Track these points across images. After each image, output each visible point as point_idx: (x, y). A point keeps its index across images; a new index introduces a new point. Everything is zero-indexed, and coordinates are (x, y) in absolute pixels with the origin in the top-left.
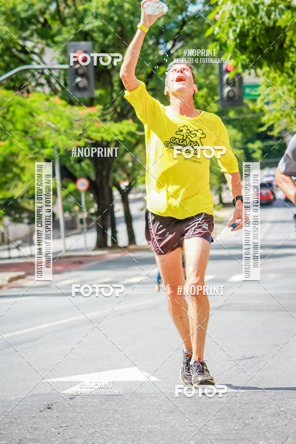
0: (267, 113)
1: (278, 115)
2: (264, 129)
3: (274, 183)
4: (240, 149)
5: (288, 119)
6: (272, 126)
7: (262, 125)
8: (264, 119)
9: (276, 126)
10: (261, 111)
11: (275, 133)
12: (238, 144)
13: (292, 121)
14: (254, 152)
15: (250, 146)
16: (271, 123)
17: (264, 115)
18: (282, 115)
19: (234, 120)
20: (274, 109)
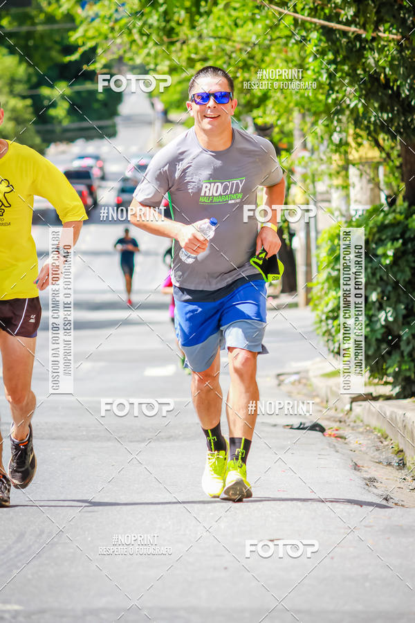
0: (82, 22)
1: (105, 28)
2: (75, 57)
3: (96, 172)
4: (24, 97)
5: (126, 38)
6: (93, 50)
7: (70, 49)
8: (75, 37)
9: (99, 51)
10: (70, 18)
11: (97, 66)
12: (19, 88)
13: (134, 41)
14: (54, 105)
15: (45, 91)
16: (90, 44)
17: (75, 29)
18: (112, 29)
19: (11, 35)
20: (97, 16)
